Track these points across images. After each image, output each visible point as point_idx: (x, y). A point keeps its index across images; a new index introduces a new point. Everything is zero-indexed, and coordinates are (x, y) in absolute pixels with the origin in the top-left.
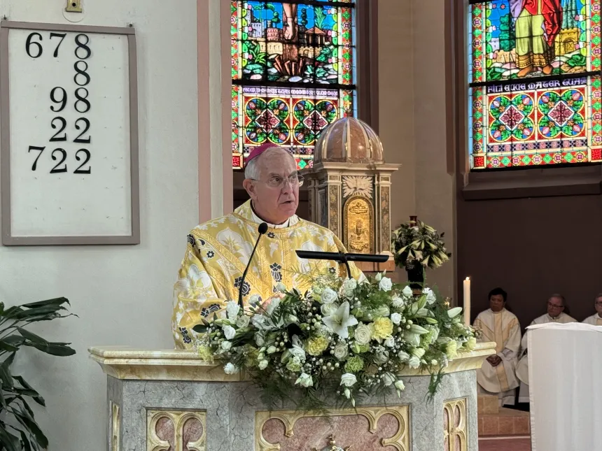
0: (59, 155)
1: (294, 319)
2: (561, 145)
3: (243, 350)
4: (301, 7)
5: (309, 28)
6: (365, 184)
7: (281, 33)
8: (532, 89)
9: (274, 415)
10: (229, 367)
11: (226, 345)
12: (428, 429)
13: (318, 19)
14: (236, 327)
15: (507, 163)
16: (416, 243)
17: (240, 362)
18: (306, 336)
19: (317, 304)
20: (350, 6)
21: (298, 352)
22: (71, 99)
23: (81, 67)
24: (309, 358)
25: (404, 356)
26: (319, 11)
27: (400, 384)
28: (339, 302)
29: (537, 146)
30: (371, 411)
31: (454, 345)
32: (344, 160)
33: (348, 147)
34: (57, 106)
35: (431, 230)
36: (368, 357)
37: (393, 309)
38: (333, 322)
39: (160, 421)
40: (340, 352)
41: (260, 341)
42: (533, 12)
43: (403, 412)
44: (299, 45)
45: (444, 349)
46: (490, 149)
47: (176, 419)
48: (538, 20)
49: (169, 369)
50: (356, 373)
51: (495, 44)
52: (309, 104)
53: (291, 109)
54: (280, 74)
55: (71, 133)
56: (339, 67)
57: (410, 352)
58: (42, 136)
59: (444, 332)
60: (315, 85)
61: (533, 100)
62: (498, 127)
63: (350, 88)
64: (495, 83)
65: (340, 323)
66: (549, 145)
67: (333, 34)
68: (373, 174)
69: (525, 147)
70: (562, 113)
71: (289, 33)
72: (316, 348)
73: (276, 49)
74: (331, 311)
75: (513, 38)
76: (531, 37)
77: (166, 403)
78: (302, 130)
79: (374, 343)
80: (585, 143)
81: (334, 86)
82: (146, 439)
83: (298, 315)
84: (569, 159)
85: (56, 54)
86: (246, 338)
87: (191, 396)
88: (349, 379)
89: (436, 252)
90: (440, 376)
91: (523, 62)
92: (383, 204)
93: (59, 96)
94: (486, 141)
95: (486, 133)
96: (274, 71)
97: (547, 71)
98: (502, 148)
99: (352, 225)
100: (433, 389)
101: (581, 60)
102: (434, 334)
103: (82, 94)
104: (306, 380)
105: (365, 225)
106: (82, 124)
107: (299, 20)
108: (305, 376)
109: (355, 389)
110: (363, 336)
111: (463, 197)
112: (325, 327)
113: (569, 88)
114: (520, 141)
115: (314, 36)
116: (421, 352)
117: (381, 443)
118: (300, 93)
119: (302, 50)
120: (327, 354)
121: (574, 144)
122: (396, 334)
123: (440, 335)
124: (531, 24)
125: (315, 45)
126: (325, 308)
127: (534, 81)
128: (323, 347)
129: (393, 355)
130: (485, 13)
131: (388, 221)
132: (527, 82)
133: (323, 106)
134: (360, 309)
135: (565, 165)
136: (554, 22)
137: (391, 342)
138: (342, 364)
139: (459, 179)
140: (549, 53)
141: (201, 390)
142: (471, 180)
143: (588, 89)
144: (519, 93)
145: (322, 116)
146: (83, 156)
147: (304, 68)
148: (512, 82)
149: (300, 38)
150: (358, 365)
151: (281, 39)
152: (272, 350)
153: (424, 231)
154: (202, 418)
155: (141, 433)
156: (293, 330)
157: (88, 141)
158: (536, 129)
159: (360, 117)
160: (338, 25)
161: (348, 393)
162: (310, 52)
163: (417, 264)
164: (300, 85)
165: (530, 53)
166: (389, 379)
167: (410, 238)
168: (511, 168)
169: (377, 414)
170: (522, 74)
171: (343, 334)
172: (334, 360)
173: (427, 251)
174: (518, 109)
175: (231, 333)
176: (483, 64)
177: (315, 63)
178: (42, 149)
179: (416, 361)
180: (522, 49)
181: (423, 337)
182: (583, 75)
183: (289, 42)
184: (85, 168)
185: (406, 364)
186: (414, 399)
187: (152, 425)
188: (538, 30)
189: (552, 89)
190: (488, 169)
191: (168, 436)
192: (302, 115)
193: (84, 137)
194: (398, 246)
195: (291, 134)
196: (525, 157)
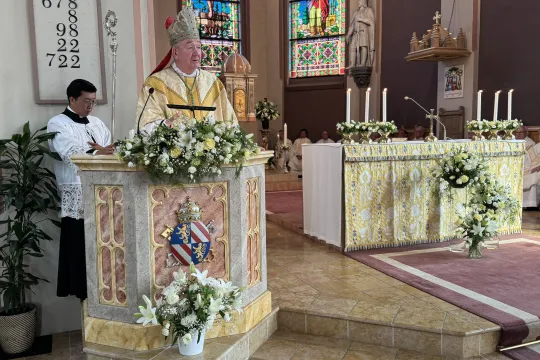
0: (63, 59)
1: (163, 139)
2: (328, 67)
3: (137, 156)
4: (215, 3)
5: (219, 12)
6: (242, 83)
7: (207, 15)
8: (316, 41)
9: (158, 187)
10: (130, 164)
11: (128, 153)
12: (238, 193)
13: (222, 8)
14: (133, 143)
15: (305, 75)
16: (265, 109)
17: (136, 161)
18: (170, 148)
19: (176, 132)
20: (237, 3)
21: (165, 156)
22: (68, 30)
23: (72, 12)
24: (171, 159)
25: (221, 157)
26: (223, 5)
27: (219, 172)
28: (187, 130)
29: (318, 67)
30: (209, 185)
31: (248, 153)
32: (233, 72)
33: (235, 66)
34: (61, 33)
35: (272, 104)
36: (203, 158)
37: (216, 134)
38: (184, 141)
39: (101, 191)
40: (188, 156)
41: (146, 151)
42: (317, 7)
43: (225, 185)
44: (215, 20)
45: (243, 154)
46: (298, 69)
47: (108, 190)
48: (319, 10)
49: (103, 165)
50: (196, 167)
51: (301, 21)
52: (220, 48)
53: (212, 50)
54: (207, 33)
55: (69, 47)
56: (233, 31)
57: (224, 156)
58: (54, 48)
59: (244, 146)
60: (222, 39)
61: (316, 46)
62: (301, 59)
63: (239, 40)
64: (300, 39)
65: (188, 141)
66: (323, 67)
67: (230, 16)
68: (246, 79)
69: (313, 68)
70: (328, 52)
71: (210, 15)
72: (174, 154)
73: (205, 22)
74: (183, 135)
75: (308, 19)
76: (316, 18)
77: (104, 182)
78: (217, 59)
79: (206, 151)
80: (337, 66)
81: (231, 39)
82: (94, 200)
83: (165, 137)
84: (331, 73)
85: (59, 6)
86: (139, 149)
87: (115, 178)
88: (192, 170)
89: (274, 114)
90: (241, 167)
91: (312, 29)
92: (250, 92)
93: (61, 28)
94: (296, 65)
95: (297, 62)
96: (204, 32)
97: (322, 34)
98: (303, 68)
99: (237, 101)
100: (238, 174)
101: (336, 29)
102: (238, 146)
103: (73, 27)
104: (170, 170)
105: (243, 101)
106: (74, 43)
107: (215, 9)
108: (169, 168)
109: (197, 175)
110: (200, 148)
111: (287, 90)
112: (180, 143)
113: (332, 41)
114: (310, 65)
115: (222, 16)
116: (231, 156)
117: (214, 200)
118: (216, 43)
119: (217, 23)
120: (181, 157)
121: (333, 66)
122: (217, 146)
123: (242, 148)
124: (315, 12)
125: (222, 20)
126: (180, 133)
127: (317, 38)
128: (179, 153)
129: (216, 158)
130: (297, 7)
131: (253, 99)
132: (314, 38)
133: (226, 49)
134: (198, 134)
135: (329, 76)
136: (326, 11)
137: (214, 151)
138: (189, 162)
139: (285, 82)
140: (323, 26)
141: (120, 176)
142: (290, 83)
143: (339, 42)
144: (310, 43)
145: (226, 53)
146: (75, 59)
147: (217, 31)
148: (308, 38)
149: (215, 17)
150: (198, 163)
151: (207, 18)
152: (152, 155)
153: (269, 104)
154: (121, 189)
155: (92, 196)
156: (163, 145)
157: (78, 51)
158: (318, 61)
159: (243, 54)
160: (233, 11)
161: (192, 176)
162: (220, 24)
163: (265, 118)
164: (216, 39)
165: (315, 26)
166: (214, 170)
167: (262, 107)
168: (307, 77)
169: (212, 186)
170: (312, 35)
171: (189, 147)
172: (184, 159)
173: (270, 113)
174: (310, 51)
175: (130, 146)
176: (295, 31)
177: (222, 29)
178: (54, 55)
179: (227, 160)
180: (312, 23)
181: (232, 148)
182: (337, 36)
183: (211, 19)
184: (77, 65)
185: (223, 161)
186: (230, 179)
187: (97, 193)
188: (319, 15)
189: (324, 42)
190: (297, 78)
191: (106, 198)
192: (217, 53)
193: (76, 49)
194: (258, 111)
195: (212, 62)
196: (312, 72)
